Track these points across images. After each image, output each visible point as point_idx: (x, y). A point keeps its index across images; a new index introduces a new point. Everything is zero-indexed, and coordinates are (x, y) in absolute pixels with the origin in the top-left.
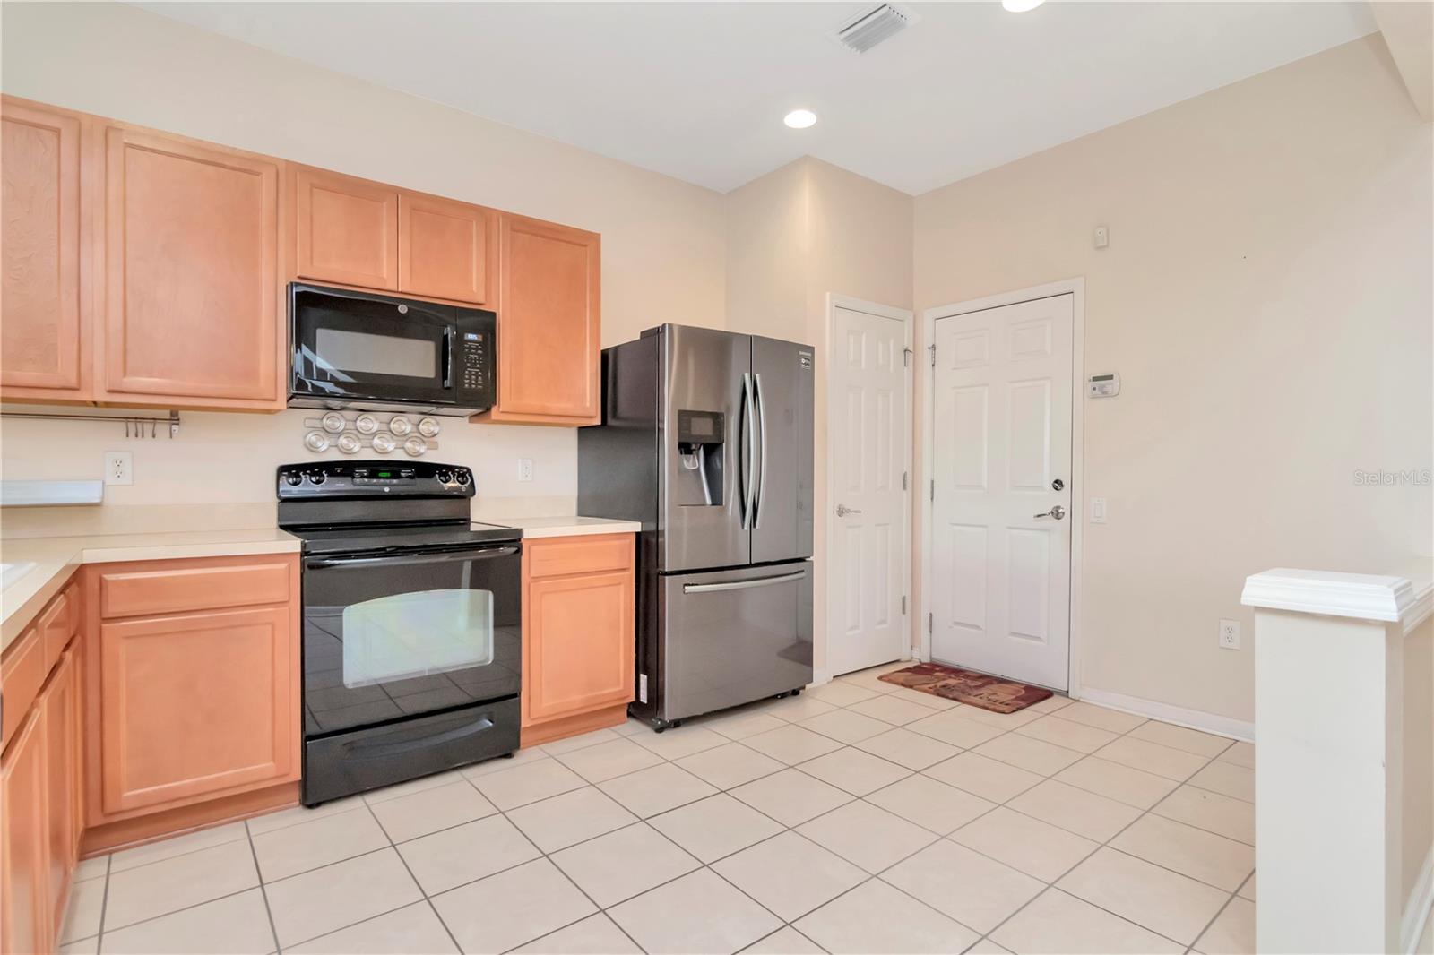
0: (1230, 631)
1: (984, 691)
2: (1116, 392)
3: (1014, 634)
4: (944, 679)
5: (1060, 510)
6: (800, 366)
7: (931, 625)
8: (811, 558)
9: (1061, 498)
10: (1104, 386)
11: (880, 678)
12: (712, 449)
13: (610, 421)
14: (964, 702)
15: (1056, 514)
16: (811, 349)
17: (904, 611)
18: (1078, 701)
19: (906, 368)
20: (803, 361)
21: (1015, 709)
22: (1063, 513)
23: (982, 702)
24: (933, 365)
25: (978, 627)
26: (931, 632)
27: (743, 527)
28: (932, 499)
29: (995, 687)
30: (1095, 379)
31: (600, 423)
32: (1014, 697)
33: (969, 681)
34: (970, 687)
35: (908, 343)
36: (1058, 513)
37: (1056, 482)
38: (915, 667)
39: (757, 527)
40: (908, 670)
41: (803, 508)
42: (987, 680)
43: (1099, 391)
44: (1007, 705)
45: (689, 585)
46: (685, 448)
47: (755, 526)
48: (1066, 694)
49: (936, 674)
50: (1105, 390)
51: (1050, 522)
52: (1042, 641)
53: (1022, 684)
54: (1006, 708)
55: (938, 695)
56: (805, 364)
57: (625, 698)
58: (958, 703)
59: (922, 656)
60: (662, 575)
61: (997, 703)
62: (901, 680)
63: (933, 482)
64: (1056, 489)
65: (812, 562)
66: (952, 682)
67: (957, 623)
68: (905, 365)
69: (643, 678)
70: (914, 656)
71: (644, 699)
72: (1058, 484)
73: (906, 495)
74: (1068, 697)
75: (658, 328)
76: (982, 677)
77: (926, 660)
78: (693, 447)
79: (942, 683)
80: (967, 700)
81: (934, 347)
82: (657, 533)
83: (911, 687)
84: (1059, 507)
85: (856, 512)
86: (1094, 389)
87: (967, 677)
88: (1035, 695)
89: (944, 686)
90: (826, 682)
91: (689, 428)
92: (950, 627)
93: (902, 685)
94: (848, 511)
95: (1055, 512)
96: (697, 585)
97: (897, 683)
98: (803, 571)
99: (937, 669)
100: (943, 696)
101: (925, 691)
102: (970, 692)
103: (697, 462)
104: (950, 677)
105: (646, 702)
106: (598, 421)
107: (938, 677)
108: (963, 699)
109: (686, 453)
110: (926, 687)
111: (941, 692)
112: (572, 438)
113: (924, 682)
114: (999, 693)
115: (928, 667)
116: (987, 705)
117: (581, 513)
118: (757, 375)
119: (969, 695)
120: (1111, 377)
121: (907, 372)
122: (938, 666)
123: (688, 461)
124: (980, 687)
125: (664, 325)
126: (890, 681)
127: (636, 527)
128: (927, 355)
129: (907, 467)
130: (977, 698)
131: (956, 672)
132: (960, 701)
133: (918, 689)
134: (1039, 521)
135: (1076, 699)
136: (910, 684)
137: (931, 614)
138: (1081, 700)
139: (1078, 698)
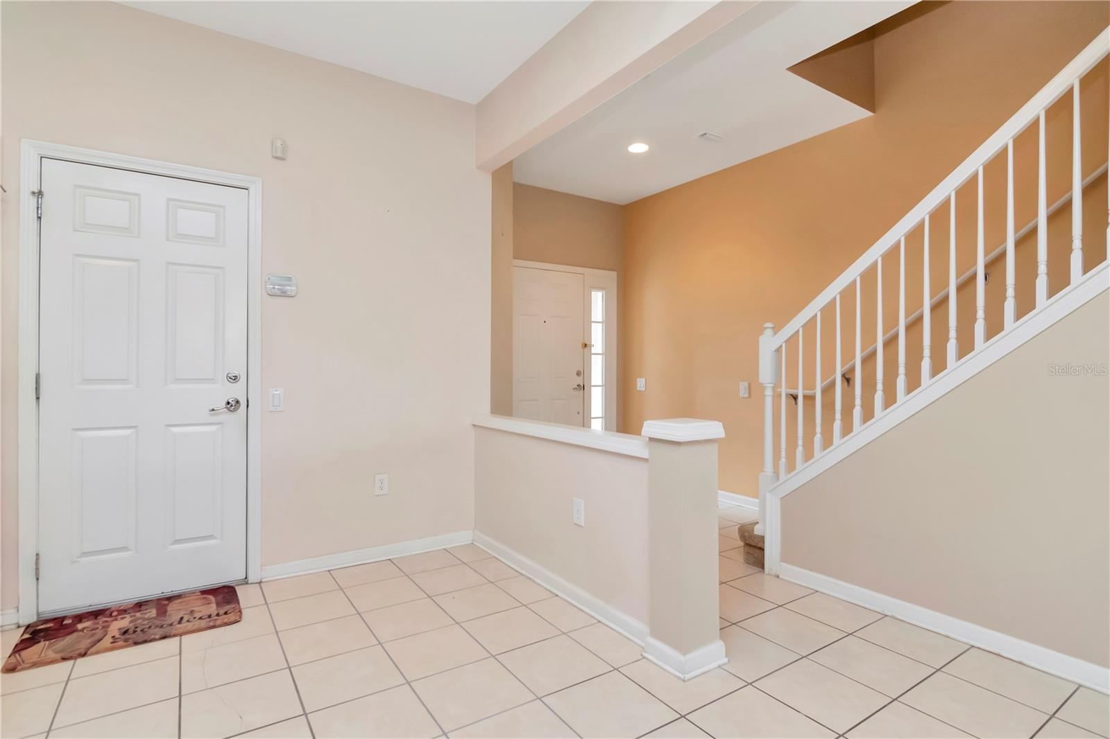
0: (382, 482)
1: (177, 614)
2: (295, 293)
3: (177, 542)
4: (109, 626)
7: (37, 569)
10: (282, 287)
14: (180, 635)
15: (231, 406)
18: (261, 583)
21: (236, 614)
22: (239, 405)
24: (39, 218)
25: (122, 549)
26: (37, 579)
28: (38, 398)
29: (177, 606)
32: (214, 605)
33: (138, 614)
34: (155, 619)
36: (233, 404)
38: (34, 634)
43: (279, 290)
48: (246, 581)
49: (80, 626)
50: (284, 290)
51: (227, 417)
52: (216, 538)
53: (193, 593)
54: (230, 617)
58: (176, 639)
59: (22, 617)
62: (54, 655)
63: (38, 375)
64: (230, 382)
66: (121, 624)
67: (84, 555)
70: (4, 623)
72: (232, 376)
74: (250, 583)
77: (29, 619)
79: (114, 631)
81: (39, 194)
83: (84, 655)
86: (274, 287)
88: (225, 593)
89: (125, 633)
92: (75, 561)
93: (66, 659)
99: (68, 622)
101: (112, 649)
102: (167, 622)
104: (107, 621)
107: (92, 629)
108: (172, 632)
110: (107, 641)
111: (136, 638)
113: (89, 641)
114: (195, 609)
116: (210, 625)
119: (171, 624)
120: (289, 279)
122: (59, 619)
124: (164, 613)
128: (30, 203)
130: (186, 624)
132: (175, 636)
133: (97, 653)
134: (212, 415)
135: (259, 581)
136: (78, 652)
137: (37, 555)
138: (263, 580)
139: (261, 580)
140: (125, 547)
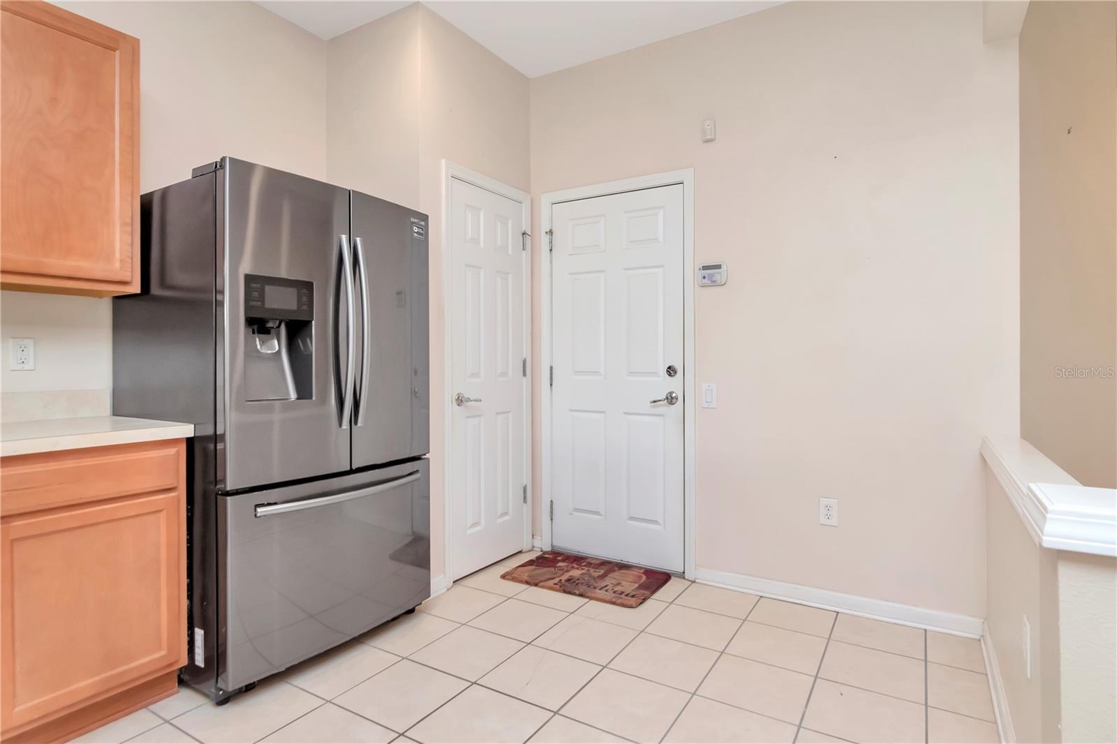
0: (828, 508)
1: (609, 581)
2: (725, 280)
3: (632, 518)
4: (567, 571)
5: (674, 395)
6: (412, 235)
7: (552, 512)
8: (427, 456)
9: (674, 385)
10: (712, 275)
11: (503, 577)
12: (297, 329)
13: (155, 290)
14: (591, 598)
15: (671, 399)
16: (425, 218)
17: (525, 501)
18: (694, 582)
19: (524, 252)
20: (416, 229)
21: (641, 601)
22: (677, 399)
23: (609, 595)
24: (551, 250)
25: (597, 513)
26: (552, 520)
27: (340, 425)
28: (551, 385)
29: (617, 575)
30: (705, 268)
31: (139, 291)
32: (637, 585)
33: (592, 570)
34: (594, 578)
35: (526, 227)
36: (672, 398)
37: (669, 368)
38: (538, 558)
39: (359, 424)
40: (531, 563)
41: (419, 396)
42: (611, 567)
43: (709, 280)
44: (633, 596)
45: (263, 505)
46: (258, 324)
47: (356, 423)
48: (682, 575)
49: (560, 564)
50: (714, 279)
51: (664, 408)
52: (660, 524)
53: (641, 568)
54: (632, 601)
55: (565, 592)
56: (417, 233)
57: (170, 665)
58: (587, 600)
59: (544, 544)
60: (222, 495)
61: (623, 596)
62: (525, 577)
63: (551, 368)
64: (669, 375)
65: (428, 459)
66: (576, 573)
67: (576, 510)
68: (524, 249)
69: (199, 634)
70: (536, 545)
71: (200, 661)
72: (671, 371)
73: (526, 382)
74: (684, 578)
75: (216, 163)
76: (604, 563)
77: (547, 548)
78: (270, 325)
79: (566, 576)
80: (593, 595)
81: (551, 232)
82: (216, 438)
83: (536, 585)
84: (671, 393)
85: (476, 401)
86: (704, 277)
87: (589, 564)
88: (656, 579)
89: (568, 580)
90: (445, 590)
91: (262, 298)
92: (571, 514)
93: (527, 583)
94: (468, 400)
95: (670, 398)
96: (275, 504)
97: (521, 582)
98: (417, 471)
99: (559, 558)
100: (569, 593)
101: (551, 588)
102: (596, 585)
103: (276, 345)
104: (573, 567)
105: (202, 666)
106: (136, 288)
107: (561, 569)
108: (589, 594)
109: (260, 332)
110: (551, 583)
111: (568, 587)
112: (104, 310)
113: (549, 576)
114: (623, 583)
115: (551, 556)
116: (614, 600)
117: (116, 412)
118: (358, 240)
119: (595, 588)
120: (719, 267)
121: (525, 256)
122: (559, 554)
123: (263, 342)
124: (602, 577)
125: (223, 159)
126: (514, 580)
127: (187, 430)
128: (545, 239)
129: (526, 354)
130: (603, 592)
131: (577, 560)
132: (587, 597)
133: (543, 587)
134: (654, 407)
135: (693, 580)
136: (534, 581)
137: (551, 501)
138: (697, 581)
139: (695, 579)
140: (597, 512)
